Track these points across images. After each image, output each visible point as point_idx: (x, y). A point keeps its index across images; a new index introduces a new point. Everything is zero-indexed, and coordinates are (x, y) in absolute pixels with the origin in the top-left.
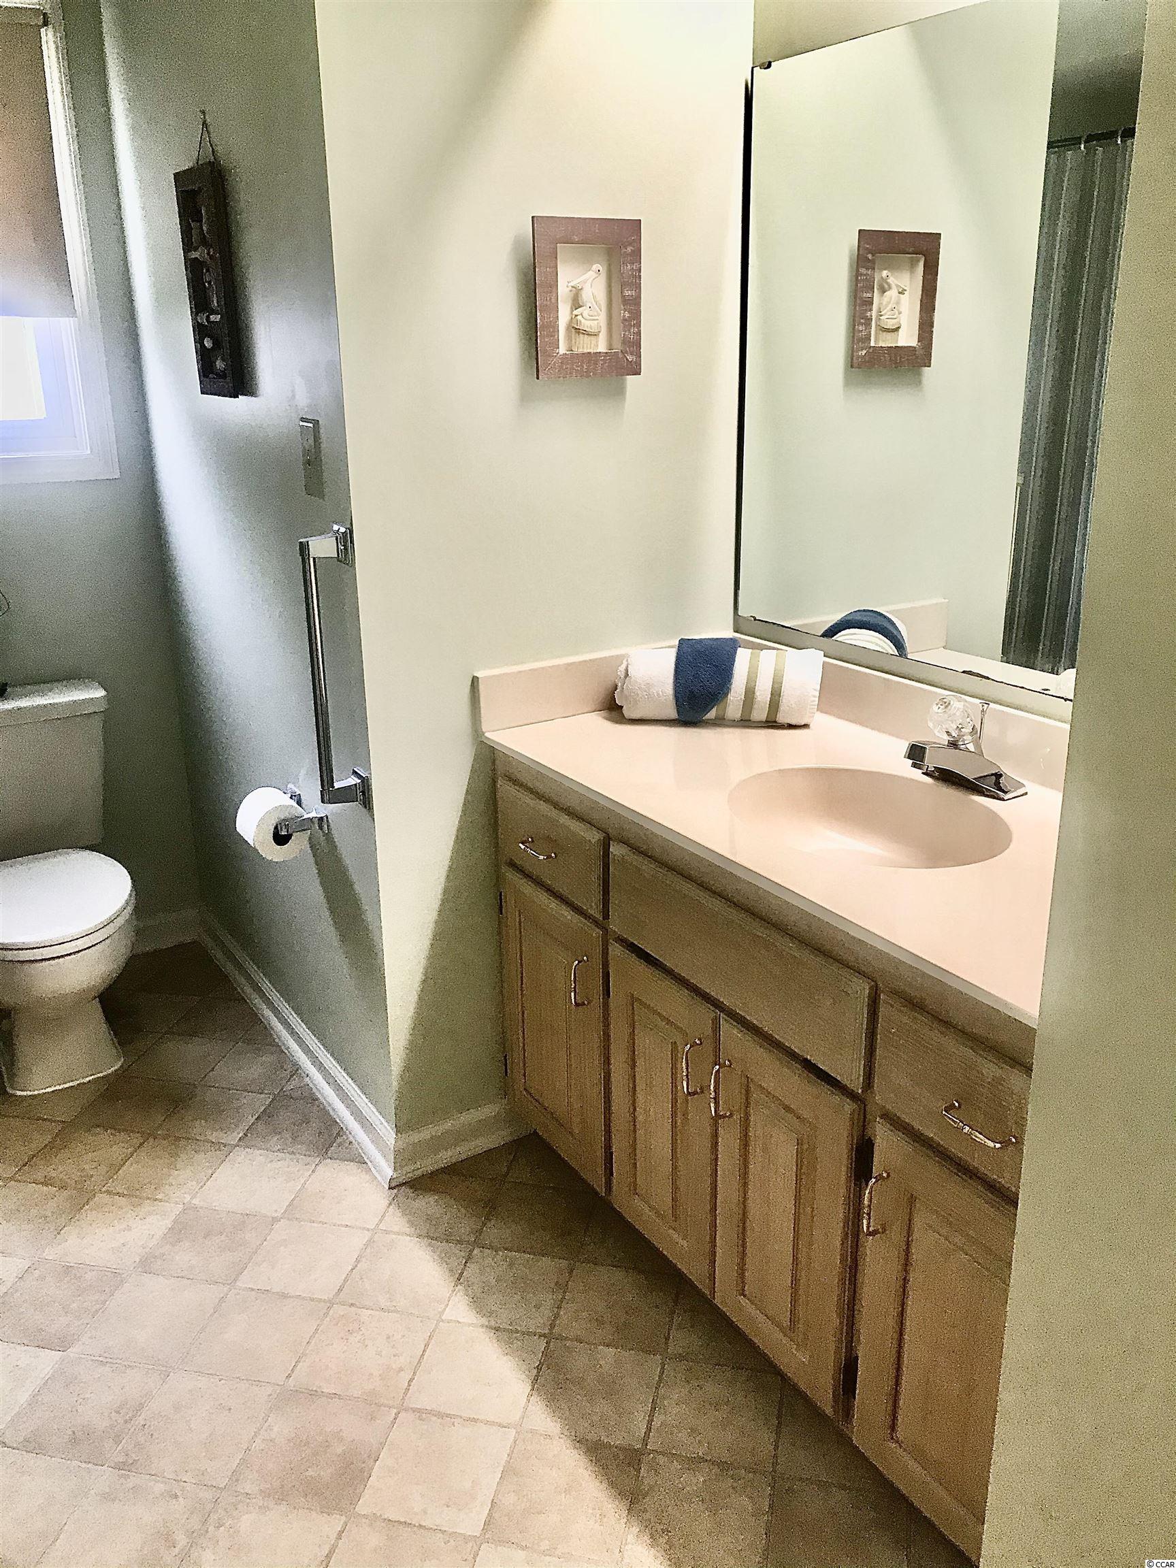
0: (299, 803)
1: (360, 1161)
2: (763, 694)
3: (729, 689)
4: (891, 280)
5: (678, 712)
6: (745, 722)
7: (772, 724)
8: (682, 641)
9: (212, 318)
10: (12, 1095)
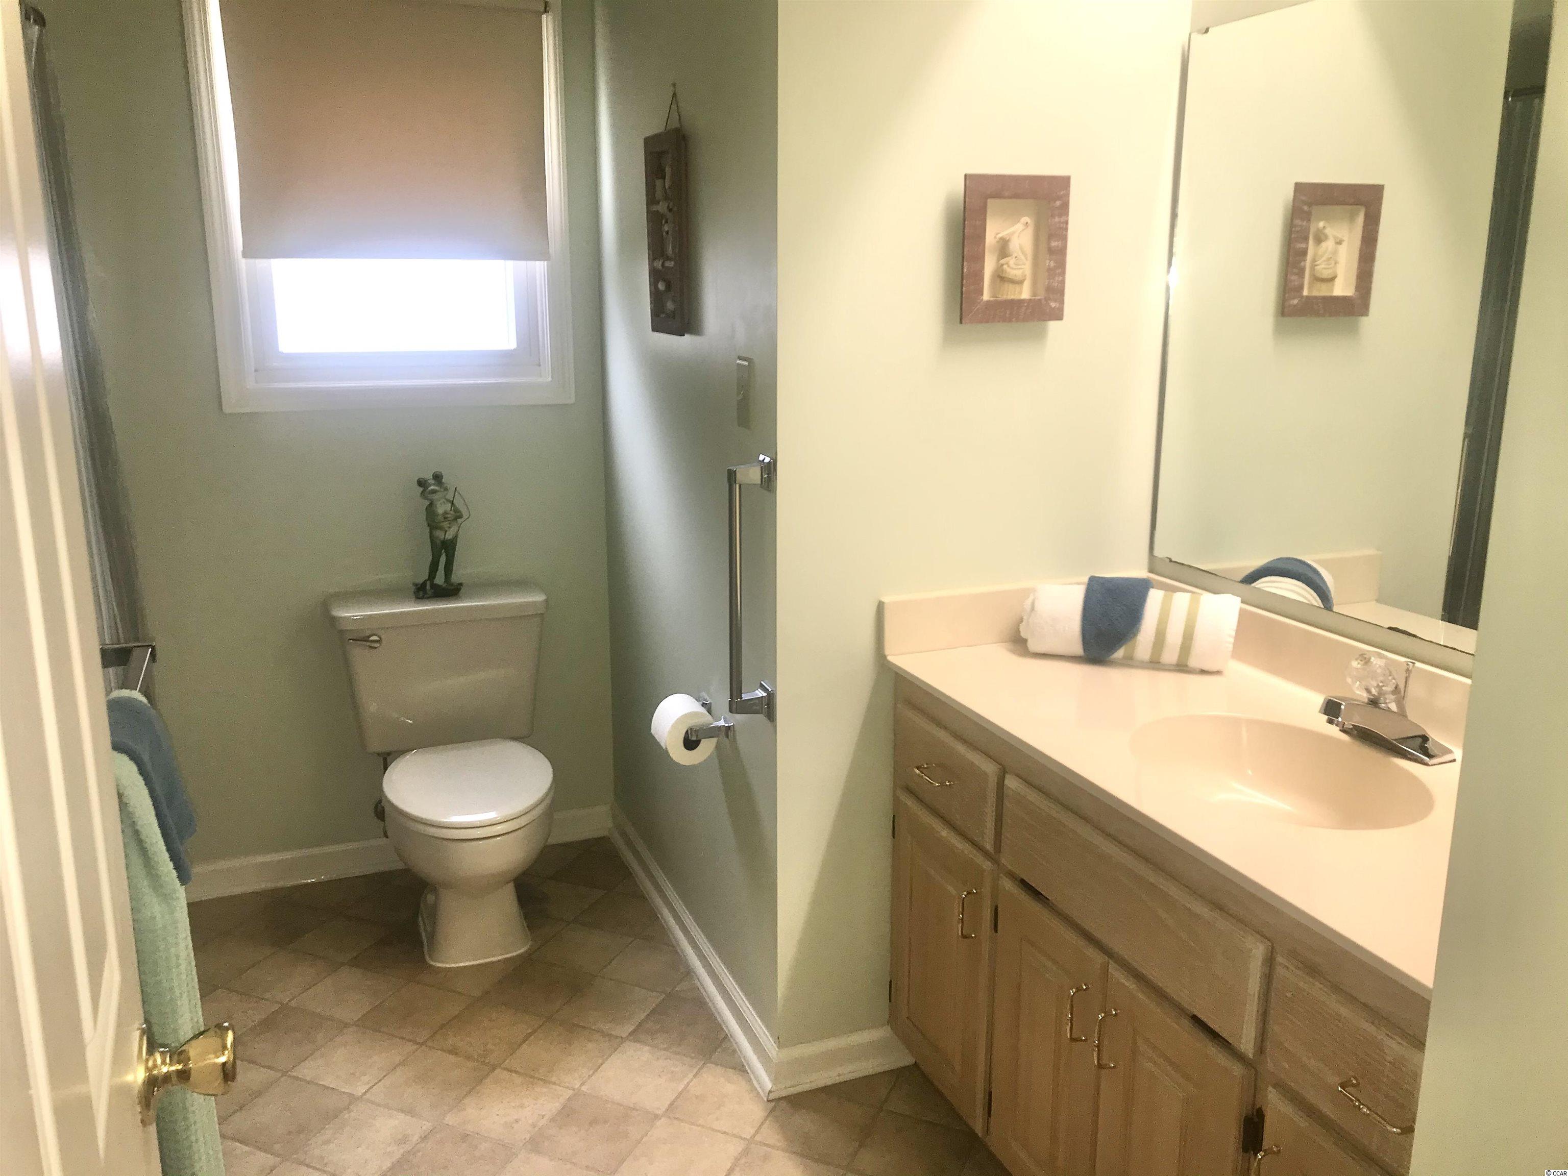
0: (709, 711)
1: (741, 1068)
2: (1174, 636)
3: (1138, 630)
4: (1328, 231)
5: (1085, 650)
6: (1155, 664)
7: (1182, 667)
8: (1092, 579)
9: (668, 264)
10: (431, 966)
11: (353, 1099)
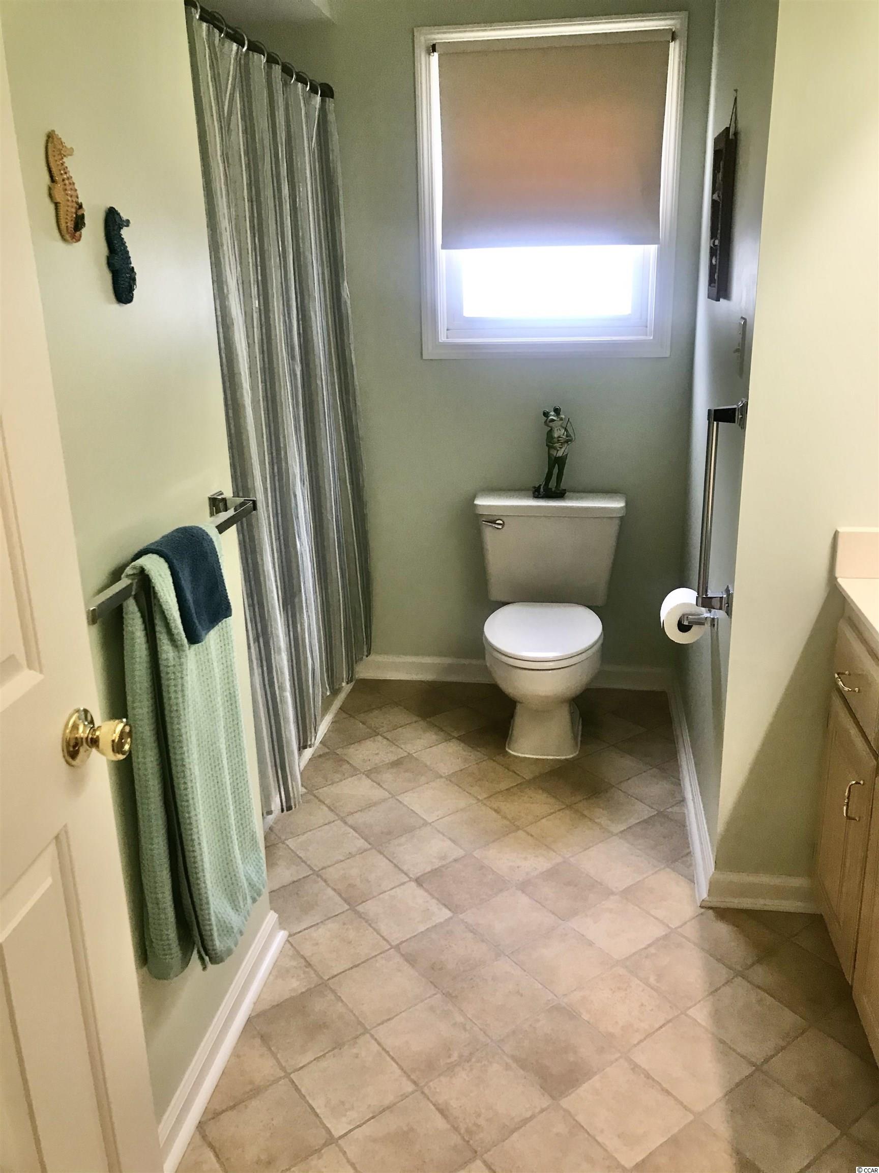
1: (690, 879)
10: (507, 751)
11: (426, 823)
